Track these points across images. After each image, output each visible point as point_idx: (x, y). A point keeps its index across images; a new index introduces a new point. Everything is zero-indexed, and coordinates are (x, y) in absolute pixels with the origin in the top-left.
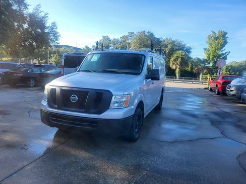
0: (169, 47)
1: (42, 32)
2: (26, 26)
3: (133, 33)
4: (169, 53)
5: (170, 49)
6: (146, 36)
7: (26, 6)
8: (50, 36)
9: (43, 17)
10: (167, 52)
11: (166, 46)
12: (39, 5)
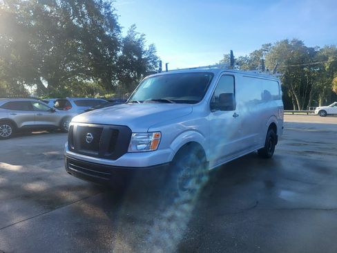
0: (331, 59)
1: (139, 59)
2: (120, 53)
3: (270, 45)
4: (330, 68)
5: (331, 63)
6: (289, 47)
7: (118, 29)
8: (148, 63)
9: (139, 40)
10: (327, 67)
11: (326, 59)
12: (134, 25)
